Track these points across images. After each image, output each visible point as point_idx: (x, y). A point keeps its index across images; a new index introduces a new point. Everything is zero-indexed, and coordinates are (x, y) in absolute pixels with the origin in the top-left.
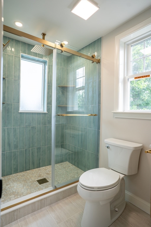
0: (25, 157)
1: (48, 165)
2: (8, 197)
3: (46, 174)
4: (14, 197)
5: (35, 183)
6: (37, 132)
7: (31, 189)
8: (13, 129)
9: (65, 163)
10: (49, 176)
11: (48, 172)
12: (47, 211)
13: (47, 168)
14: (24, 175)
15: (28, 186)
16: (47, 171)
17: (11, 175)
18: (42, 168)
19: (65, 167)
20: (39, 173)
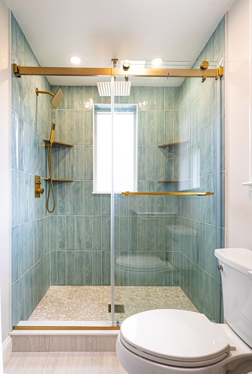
0: (103, 263)
1: (140, 286)
2: (58, 315)
3: (130, 298)
4: (64, 318)
5: (104, 307)
6: (121, 225)
7: (92, 315)
8: (85, 218)
9: (173, 288)
10: (131, 303)
11: (134, 297)
12: (93, 360)
13: (136, 290)
14: (97, 291)
15: (91, 309)
16: (135, 294)
17: (82, 287)
18: (129, 287)
19: (168, 295)
20: (119, 294)
